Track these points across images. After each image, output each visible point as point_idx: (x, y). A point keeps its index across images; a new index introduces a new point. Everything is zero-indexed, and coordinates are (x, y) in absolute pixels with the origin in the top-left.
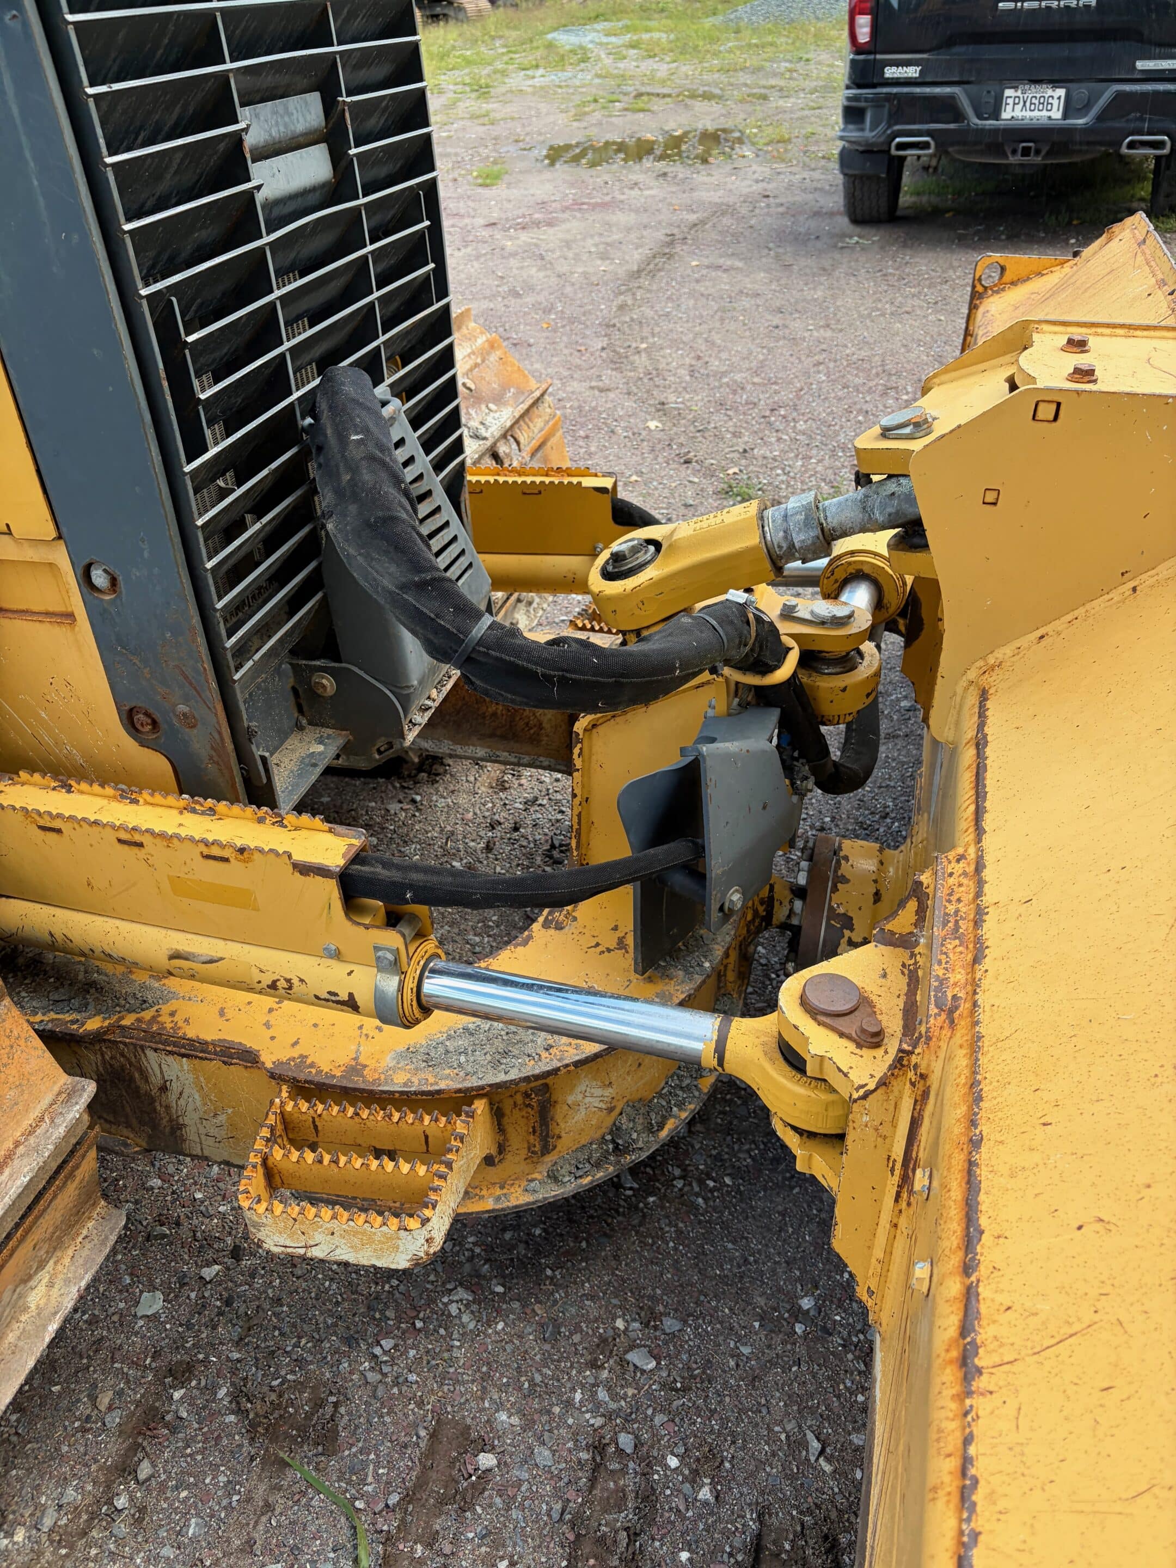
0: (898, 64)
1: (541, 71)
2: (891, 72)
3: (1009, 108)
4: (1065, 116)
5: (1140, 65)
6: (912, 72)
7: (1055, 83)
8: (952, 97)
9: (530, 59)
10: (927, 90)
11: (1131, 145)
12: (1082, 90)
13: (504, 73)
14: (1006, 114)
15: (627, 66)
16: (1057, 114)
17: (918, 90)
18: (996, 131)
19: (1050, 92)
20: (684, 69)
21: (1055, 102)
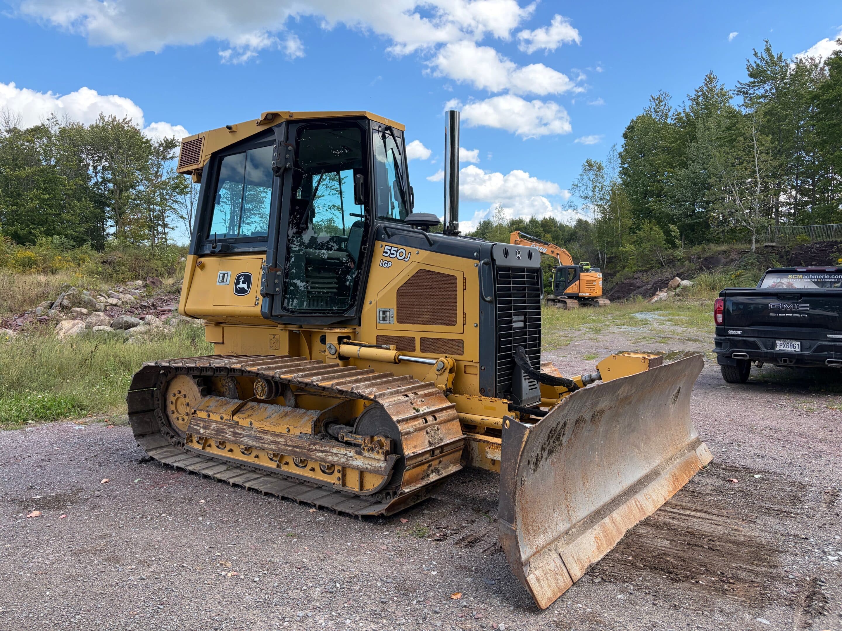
0: (733, 330)
1: (625, 326)
2: (730, 332)
3: (778, 347)
4: (801, 350)
5: (829, 336)
6: (739, 332)
7: (796, 340)
8: (754, 341)
9: (622, 322)
10: (744, 339)
11: (829, 362)
12: (807, 343)
13: (608, 326)
14: (778, 348)
15: (665, 327)
16: (798, 350)
17: (741, 338)
18: (773, 353)
19: (794, 343)
20: (689, 330)
21: (797, 346)
